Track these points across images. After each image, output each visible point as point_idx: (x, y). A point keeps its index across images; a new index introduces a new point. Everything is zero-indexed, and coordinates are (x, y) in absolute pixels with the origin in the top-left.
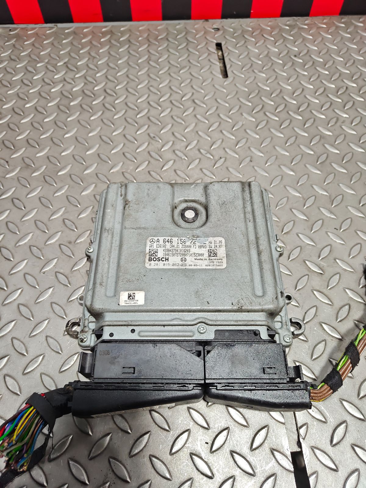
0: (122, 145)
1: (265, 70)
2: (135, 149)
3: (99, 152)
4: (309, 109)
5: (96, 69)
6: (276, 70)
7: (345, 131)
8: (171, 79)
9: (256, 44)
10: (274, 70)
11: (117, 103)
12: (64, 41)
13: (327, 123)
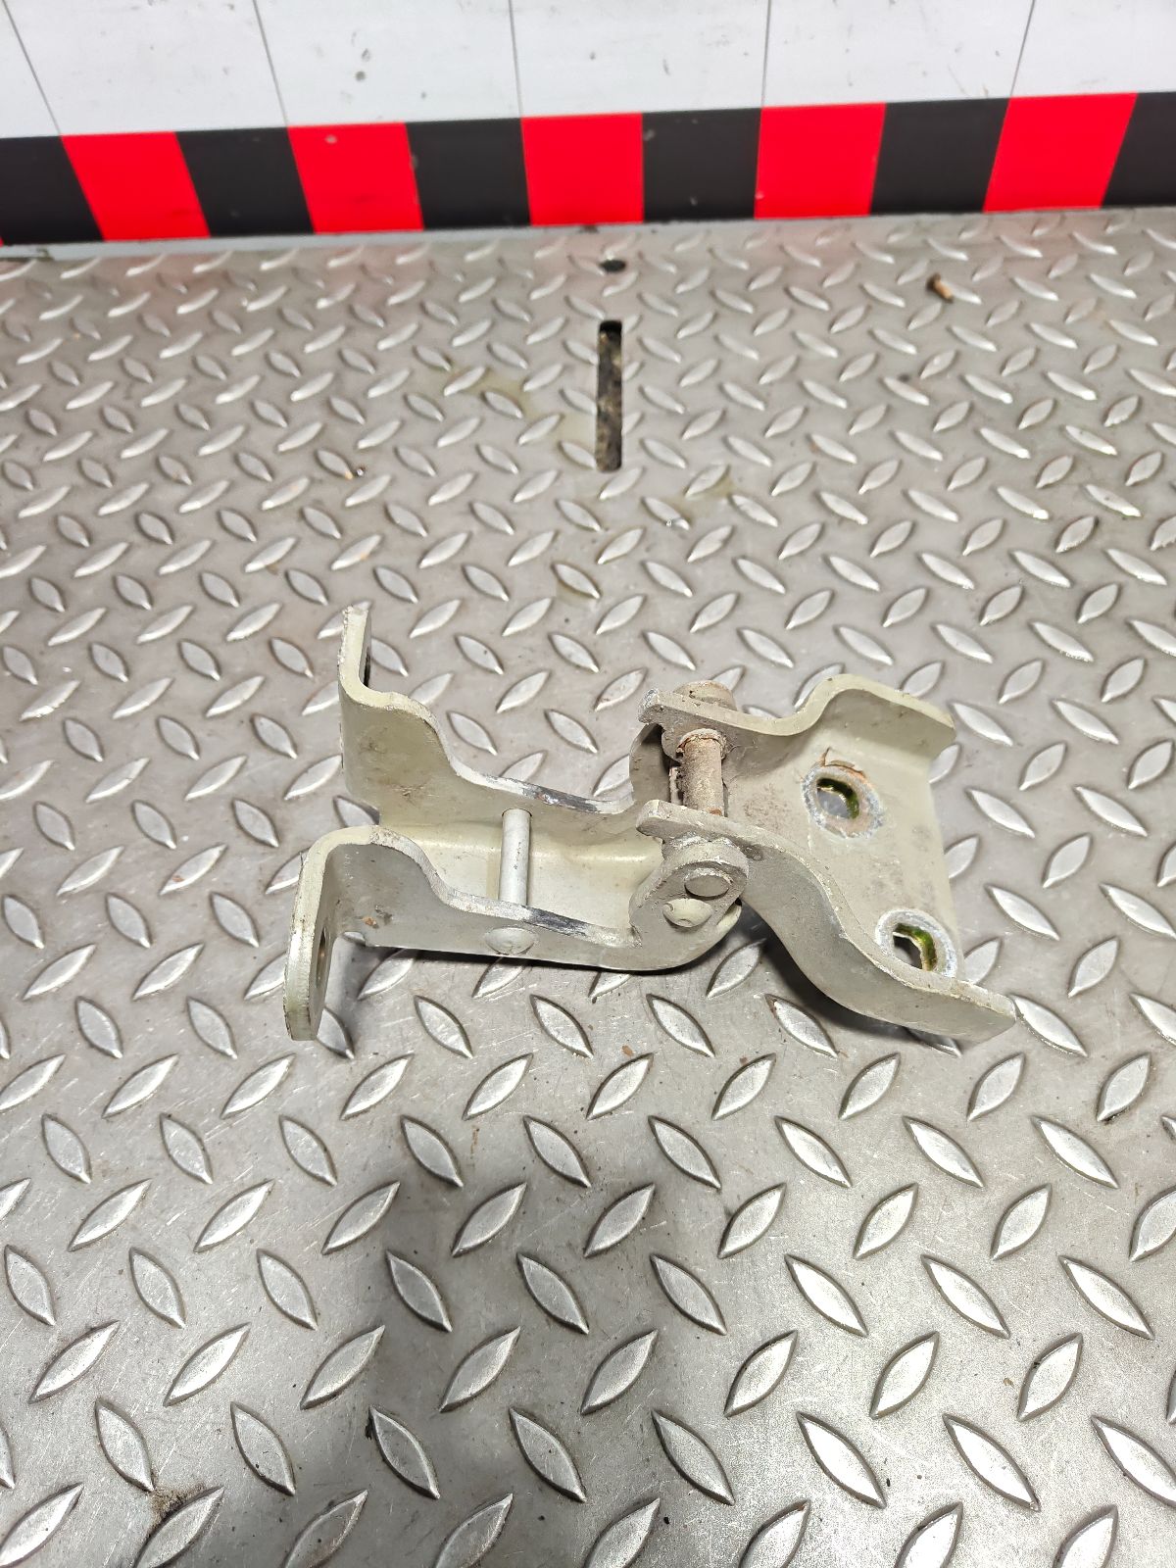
0: (140, 764)
1: (776, 436)
2: (185, 787)
3: (39, 799)
4: (928, 617)
5: (129, 429)
6: (819, 440)
7: (1073, 727)
8: (400, 470)
9: (754, 328)
10: (809, 439)
11: (167, 575)
12: (47, 316)
13: (995, 688)
